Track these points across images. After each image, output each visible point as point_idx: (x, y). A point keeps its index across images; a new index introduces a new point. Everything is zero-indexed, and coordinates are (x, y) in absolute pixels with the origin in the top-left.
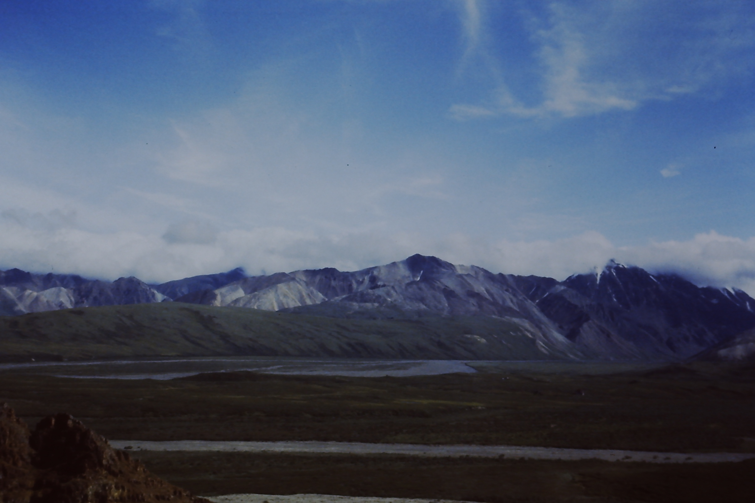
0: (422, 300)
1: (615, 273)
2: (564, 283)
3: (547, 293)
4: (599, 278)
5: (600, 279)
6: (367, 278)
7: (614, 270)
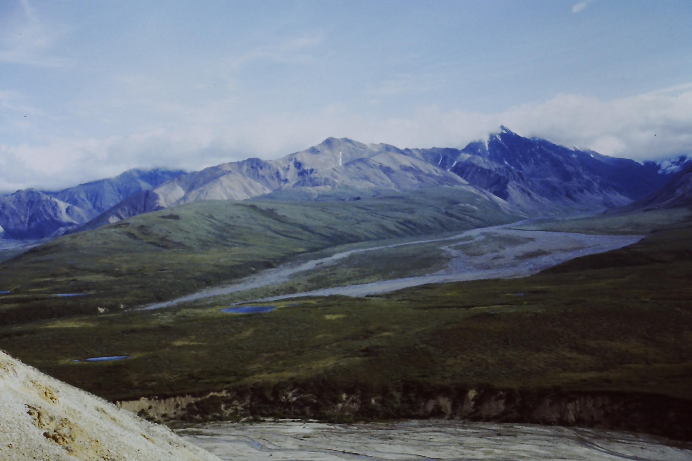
0: (367, 178)
1: (500, 138)
2: (465, 150)
3: (456, 162)
4: (487, 145)
5: (489, 146)
6: (292, 164)
7: (499, 136)
